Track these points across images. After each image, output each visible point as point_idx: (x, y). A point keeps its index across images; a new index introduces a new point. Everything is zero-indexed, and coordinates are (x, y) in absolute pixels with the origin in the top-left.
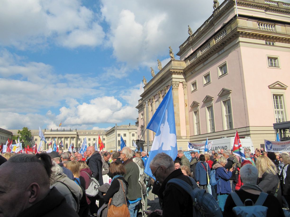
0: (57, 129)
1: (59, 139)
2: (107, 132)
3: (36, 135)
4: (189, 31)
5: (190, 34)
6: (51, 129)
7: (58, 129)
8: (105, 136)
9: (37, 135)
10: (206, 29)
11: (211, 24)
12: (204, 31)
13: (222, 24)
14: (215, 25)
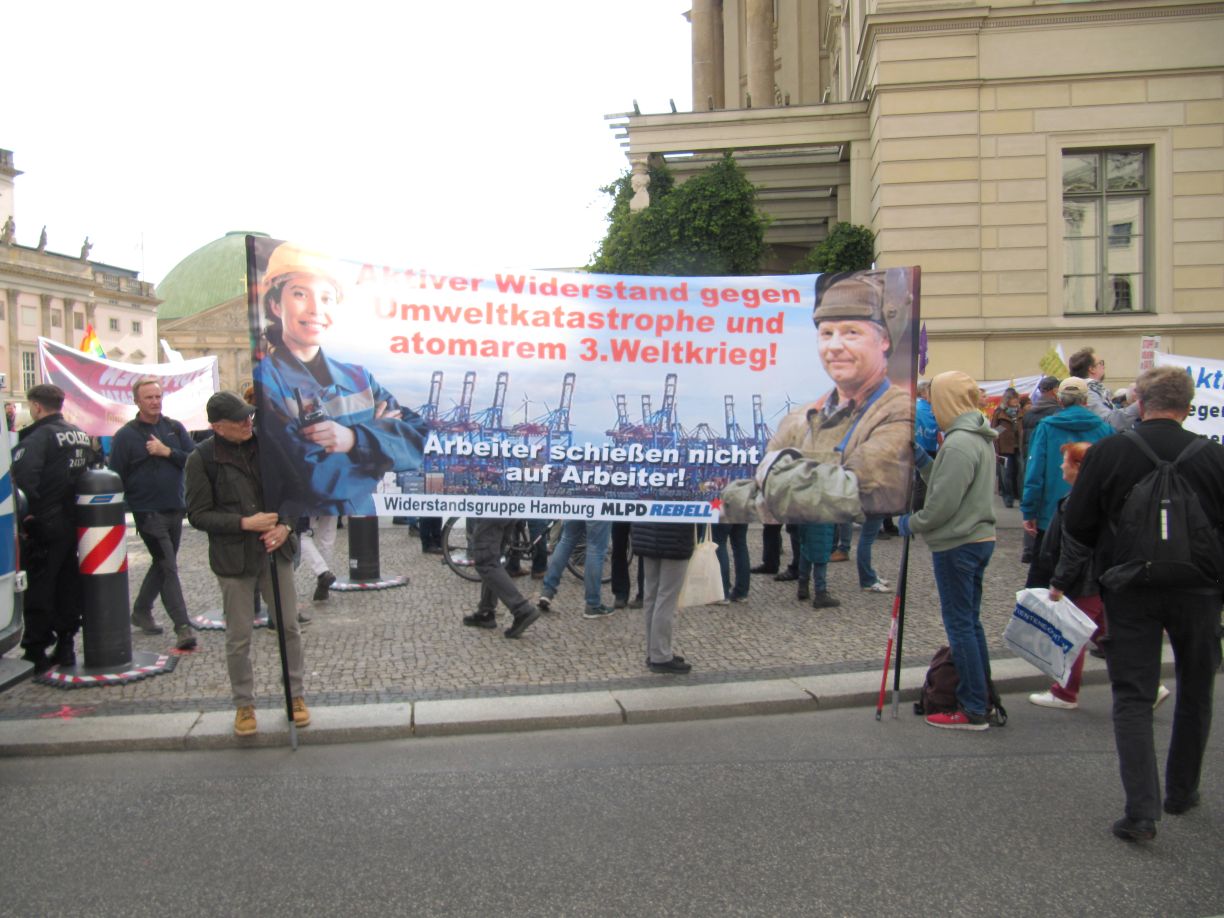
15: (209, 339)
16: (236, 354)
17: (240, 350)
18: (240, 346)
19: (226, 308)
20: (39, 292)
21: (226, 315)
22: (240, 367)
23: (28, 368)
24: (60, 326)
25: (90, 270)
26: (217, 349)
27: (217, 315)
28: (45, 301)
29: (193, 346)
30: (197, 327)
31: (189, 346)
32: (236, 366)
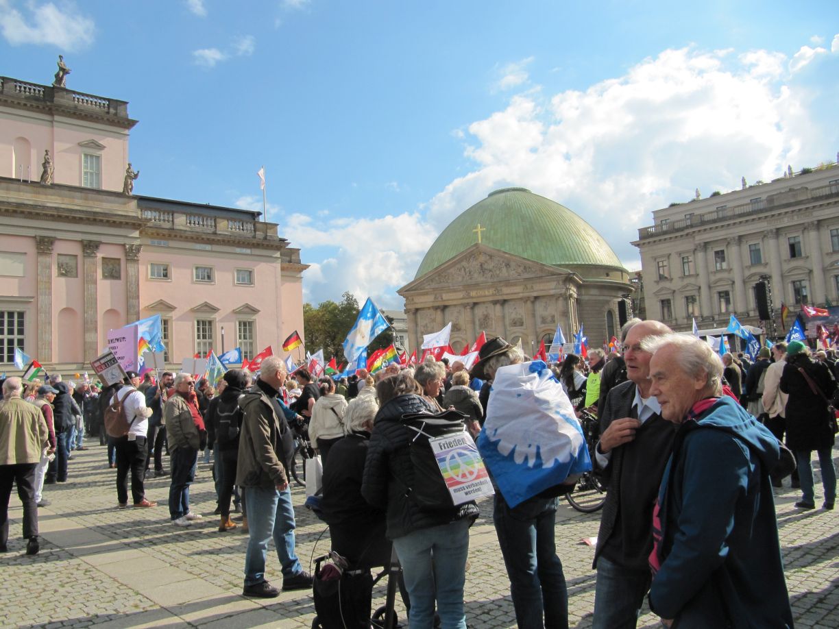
10: (19, 103)
11: (44, 108)
12: (9, 101)
13: (86, 136)
14: (57, 118)
15: (445, 297)
16: (472, 308)
17: (475, 304)
18: (475, 301)
19: (461, 260)
20: (32, 233)
21: (460, 270)
22: (477, 323)
23: (11, 332)
24: (77, 277)
25: (134, 203)
26: (455, 305)
27: (452, 270)
28: (44, 245)
29: (431, 305)
30: (434, 285)
31: (427, 306)
32: (473, 322)
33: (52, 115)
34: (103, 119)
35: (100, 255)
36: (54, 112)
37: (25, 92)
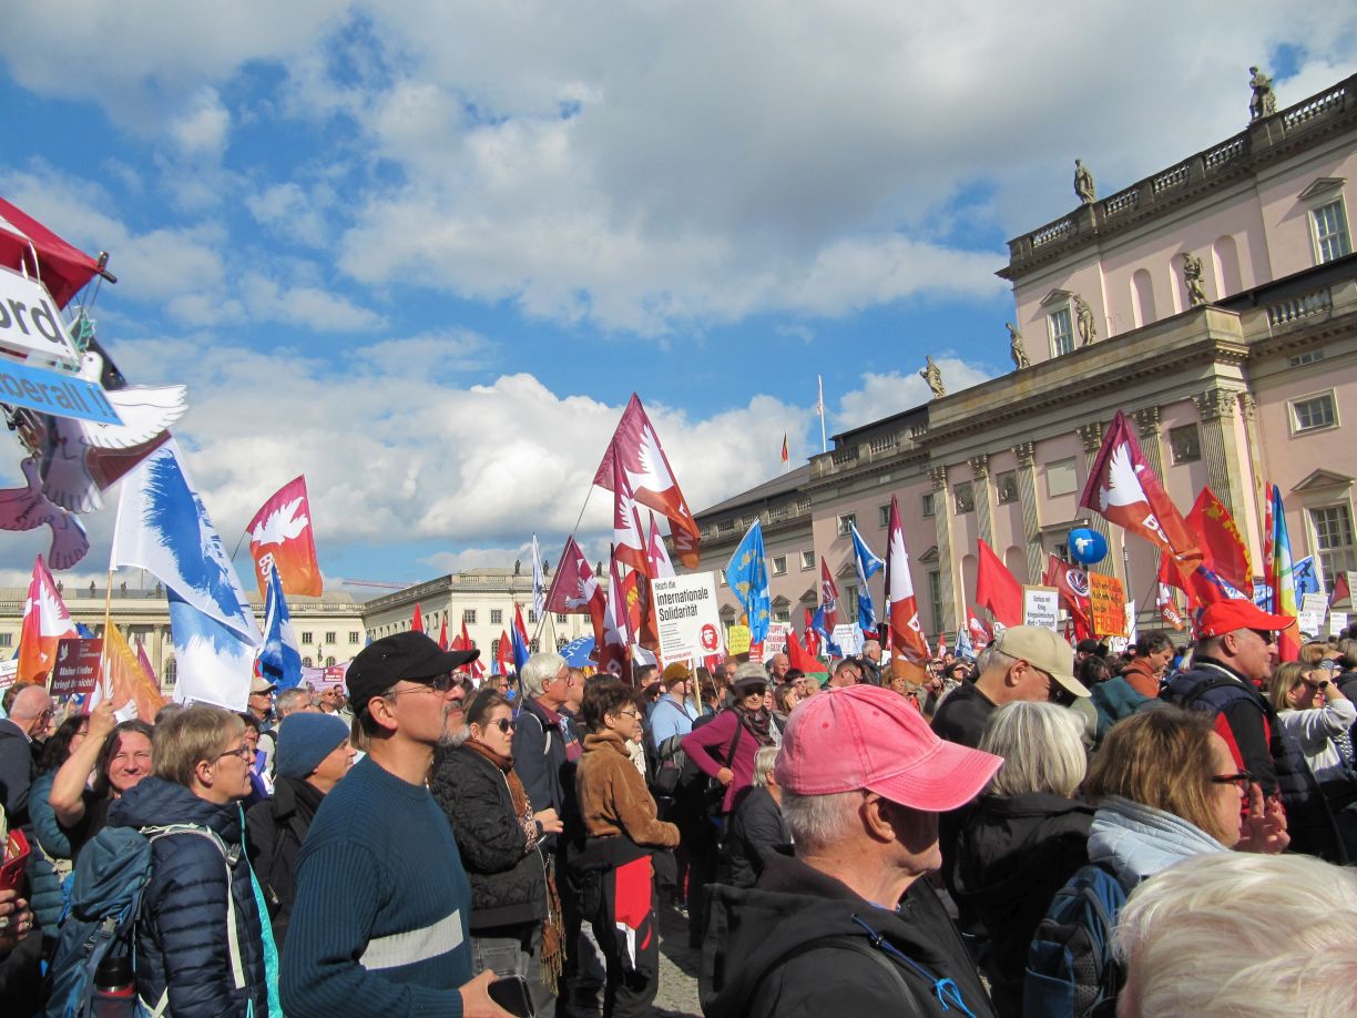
0: (123, 586)
1: (133, 634)
2: (366, 604)
3: (7, 616)
4: (1083, 183)
5: (1083, 196)
6: (93, 585)
7: (127, 587)
8: (360, 620)
9: (11, 616)
10: (1204, 189)
11: (1237, 173)
12: (1191, 194)
13: (1307, 178)
14: (1261, 176)
33: (1254, 175)
34: (1326, 132)
35: (1162, 428)
36: (1253, 170)
37: (1218, 161)
